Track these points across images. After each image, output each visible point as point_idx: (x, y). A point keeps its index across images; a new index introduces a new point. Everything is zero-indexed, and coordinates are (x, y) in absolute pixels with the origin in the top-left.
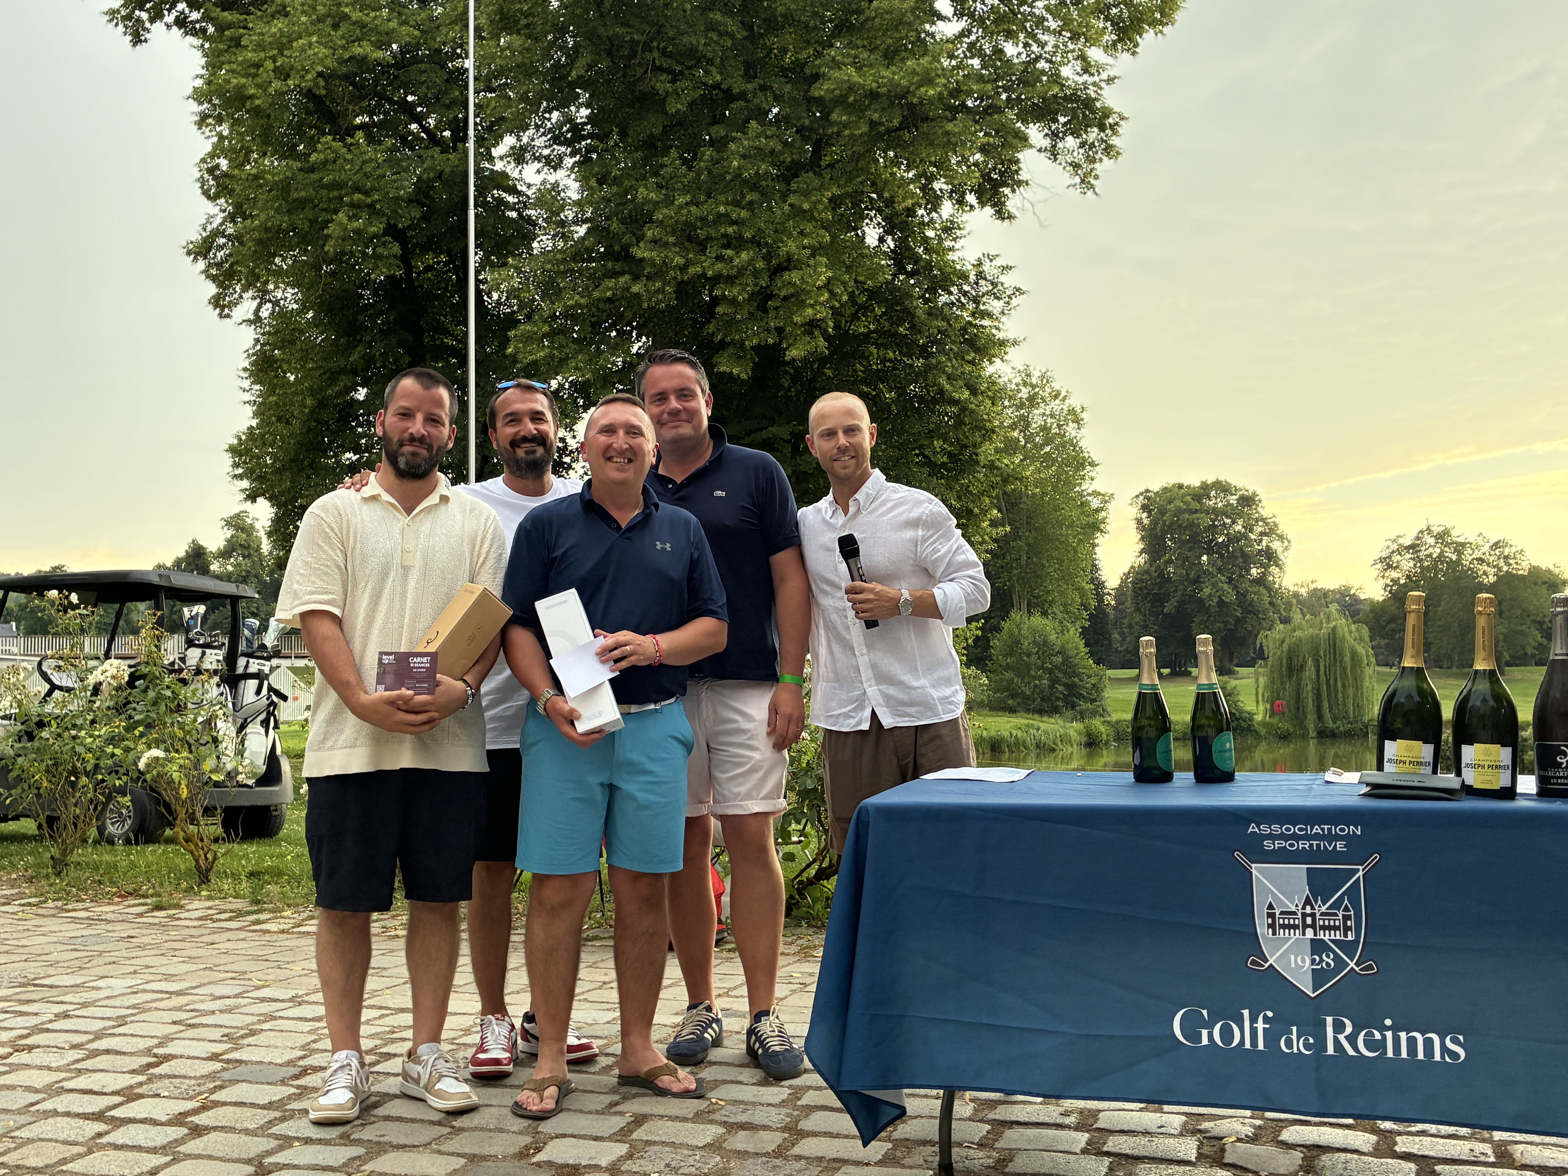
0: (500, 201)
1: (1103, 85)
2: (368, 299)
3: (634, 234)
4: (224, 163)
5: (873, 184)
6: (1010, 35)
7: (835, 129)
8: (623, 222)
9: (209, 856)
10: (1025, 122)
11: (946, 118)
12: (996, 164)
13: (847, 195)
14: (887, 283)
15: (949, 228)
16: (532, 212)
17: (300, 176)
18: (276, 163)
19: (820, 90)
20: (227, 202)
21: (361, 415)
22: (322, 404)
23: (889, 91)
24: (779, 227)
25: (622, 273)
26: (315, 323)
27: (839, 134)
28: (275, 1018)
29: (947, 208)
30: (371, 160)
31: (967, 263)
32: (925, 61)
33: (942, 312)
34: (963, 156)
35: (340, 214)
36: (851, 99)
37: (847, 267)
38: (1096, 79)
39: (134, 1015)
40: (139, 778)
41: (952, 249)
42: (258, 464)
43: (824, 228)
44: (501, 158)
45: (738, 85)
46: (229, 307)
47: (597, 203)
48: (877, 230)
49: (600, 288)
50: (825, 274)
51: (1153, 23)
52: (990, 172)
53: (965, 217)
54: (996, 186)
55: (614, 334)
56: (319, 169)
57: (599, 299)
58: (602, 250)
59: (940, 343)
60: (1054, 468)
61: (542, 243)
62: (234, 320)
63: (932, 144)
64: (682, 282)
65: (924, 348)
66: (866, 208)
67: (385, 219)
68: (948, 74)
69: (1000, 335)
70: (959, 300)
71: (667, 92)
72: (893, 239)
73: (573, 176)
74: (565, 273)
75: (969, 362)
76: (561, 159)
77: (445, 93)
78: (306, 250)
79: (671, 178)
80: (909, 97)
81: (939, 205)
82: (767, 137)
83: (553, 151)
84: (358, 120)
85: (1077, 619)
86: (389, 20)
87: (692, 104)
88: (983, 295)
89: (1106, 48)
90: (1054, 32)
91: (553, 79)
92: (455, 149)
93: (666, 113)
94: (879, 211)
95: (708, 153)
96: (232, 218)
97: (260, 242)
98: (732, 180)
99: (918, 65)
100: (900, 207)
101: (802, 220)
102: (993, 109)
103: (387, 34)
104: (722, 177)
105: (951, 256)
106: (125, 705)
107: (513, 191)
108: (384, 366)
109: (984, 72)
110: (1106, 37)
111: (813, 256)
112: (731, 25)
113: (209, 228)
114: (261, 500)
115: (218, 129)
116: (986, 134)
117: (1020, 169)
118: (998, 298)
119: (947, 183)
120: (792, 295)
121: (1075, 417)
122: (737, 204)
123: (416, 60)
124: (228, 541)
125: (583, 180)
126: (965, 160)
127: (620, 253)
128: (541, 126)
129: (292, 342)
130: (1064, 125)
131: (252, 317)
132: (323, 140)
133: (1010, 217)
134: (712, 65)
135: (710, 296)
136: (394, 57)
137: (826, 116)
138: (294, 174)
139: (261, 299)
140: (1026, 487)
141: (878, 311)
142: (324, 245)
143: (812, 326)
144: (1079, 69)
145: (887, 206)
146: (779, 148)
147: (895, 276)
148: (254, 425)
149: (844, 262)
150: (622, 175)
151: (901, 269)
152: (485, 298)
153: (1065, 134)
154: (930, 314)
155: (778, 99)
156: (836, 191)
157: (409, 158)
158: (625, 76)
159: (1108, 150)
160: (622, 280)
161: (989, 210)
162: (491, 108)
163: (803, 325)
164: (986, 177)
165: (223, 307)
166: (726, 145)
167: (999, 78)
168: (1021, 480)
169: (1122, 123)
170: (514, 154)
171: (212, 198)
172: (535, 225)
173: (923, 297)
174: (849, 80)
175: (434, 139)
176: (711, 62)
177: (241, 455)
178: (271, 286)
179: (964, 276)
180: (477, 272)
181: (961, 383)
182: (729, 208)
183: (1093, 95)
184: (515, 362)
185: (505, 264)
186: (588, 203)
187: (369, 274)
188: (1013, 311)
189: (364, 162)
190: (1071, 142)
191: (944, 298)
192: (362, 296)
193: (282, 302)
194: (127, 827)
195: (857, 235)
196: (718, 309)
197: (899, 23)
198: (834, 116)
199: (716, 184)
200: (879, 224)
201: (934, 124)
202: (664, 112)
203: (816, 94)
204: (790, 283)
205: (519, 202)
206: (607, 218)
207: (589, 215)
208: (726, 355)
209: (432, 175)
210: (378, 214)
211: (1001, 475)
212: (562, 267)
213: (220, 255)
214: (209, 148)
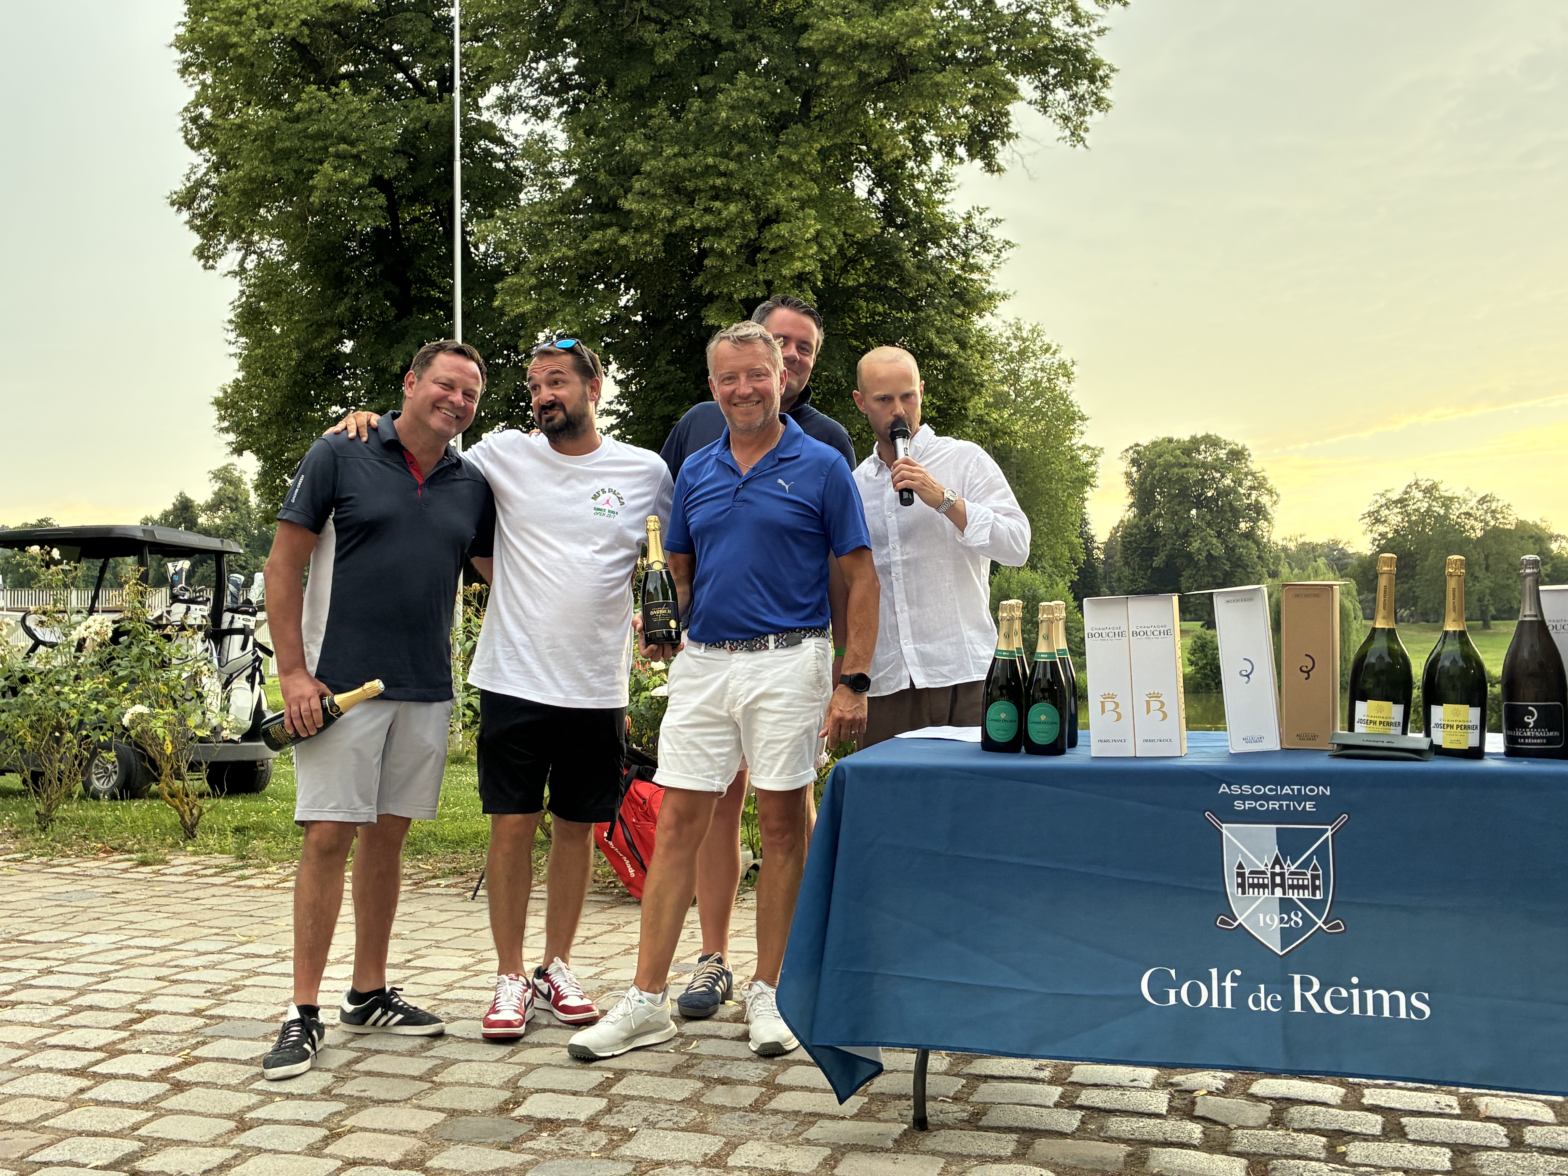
0: (487, 152)
1: (1094, 36)
2: (354, 251)
3: (622, 186)
4: (207, 113)
5: (863, 136)
7: (824, 80)
8: (610, 173)
9: (194, 811)
10: (1015, 73)
11: (935, 69)
12: (985, 116)
13: (836, 147)
14: (876, 236)
15: (939, 181)
16: (520, 163)
17: (285, 126)
18: (260, 113)
19: (809, 41)
20: (210, 152)
21: (349, 368)
22: (309, 357)
23: (879, 42)
24: (768, 179)
25: (609, 225)
26: (302, 275)
27: (827, 85)
29: (937, 161)
30: (357, 110)
31: (956, 216)
32: (913, 11)
33: (931, 266)
34: (952, 108)
35: (326, 165)
36: (840, 50)
37: (836, 220)
38: (1086, 30)
39: (118, 971)
40: (123, 734)
41: (942, 202)
42: (245, 417)
43: (812, 180)
44: (488, 108)
45: (726, 35)
46: (213, 258)
47: (584, 154)
48: (866, 182)
49: (588, 240)
50: (813, 227)
52: (980, 125)
53: (955, 169)
54: (986, 138)
55: (601, 286)
56: (304, 119)
57: (586, 252)
58: (590, 201)
59: (931, 297)
60: (1043, 422)
61: (529, 195)
62: (218, 271)
63: (920, 95)
64: (670, 234)
65: (913, 301)
66: (856, 160)
67: (370, 170)
68: (937, 24)
69: (989, 289)
70: (948, 254)
71: (655, 43)
72: (883, 192)
73: (560, 127)
74: (551, 225)
75: (959, 316)
76: (548, 110)
77: (432, 42)
78: (291, 201)
79: (660, 129)
80: (898, 48)
81: (929, 158)
82: (755, 88)
83: (540, 101)
84: (343, 69)
85: (1066, 572)
87: (680, 55)
88: (973, 249)
91: (540, 28)
92: (441, 98)
93: (654, 64)
94: (869, 163)
95: (696, 104)
96: (216, 168)
97: (244, 193)
98: (720, 132)
99: (907, 15)
100: (890, 158)
101: (791, 172)
102: (983, 61)
104: (711, 128)
105: (941, 209)
106: (109, 661)
107: (500, 141)
108: (370, 319)
109: (974, 23)
111: (802, 208)
113: (193, 178)
114: (247, 454)
115: (201, 77)
116: (976, 86)
117: (1010, 121)
118: (988, 252)
119: (937, 135)
120: (781, 248)
121: (1065, 370)
122: (725, 155)
123: (401, 9)
124: (216, 494)
125: (571, 130)
126: (955, 111)
127: (607, 205)
128: (528, 76)
129: (278, 294)
130: (1054, 77)
131: (237, 269)
132: (307, 89)
133: (1000, 170)
134: (701, 14)
135: (699, 248)
136: (380, 5)
137: (815, 67)
138: (278, 124)
139: (246, 250)
140: (1015, 441)
141: (867, 264)
142: (308, 197)
143: (801, 279)
144: (1069, 20)
145: (876, 159)
146: (768, 99)
147: (883, 229)
148: (240, 377)
149: (833, 214)
150: (609, 127)
151: (891, 222)
152: (472, 250)
153: (1055, 86)
154: (919, 267)
155: (767, 50)
156: (825, 142)
157: (394, 108)
158: (613, 24)
159: (1099, 102)
160: (610, 232)
161: (978, 163)
162: (478, 57)
163: (792, 278)
164: (975, 129)
165: (208, 258)
166: (714, 96)
167: (989, 29)
168: (1010, 435)
169: (1112, 75)
170: (501, 104)
171: (196, 148)
172: (522, 175)
173: (912, 250)
174: (837, 31)
175: (419, 88)
176: (699, 12)
177: (226, 409)
178: (256, 238)
179: (953, 229)
180: (464, 224)
181: (950, 337)
182: (718, 160)
183: (1083, 46)
184: (502, 314)
185: (492, 216)
186: (575, 154)
187: (355, 226)
188: (1003, 265)
189: (350, 112)
190: (1061, 94)
191: (933, 251)
192: (348, 248)
193: (267, 254)
194: (112, 782)
195: (846, 187)
196: (707, 262)
198: (823, 67)
199: (705, 135)
200: (868, 176)
201: (923, 75)
202: (652, 63)
203: (805, 44)
204: (778, 236)
205: (507, 153)
206: (595, 170)
207: (576, 166)
208: (714, 309)
209: (418, 125)
210: (364, 165)
211: (990, 430)
212: (549, 219)
213: (204, 205)
214: (192, 97)
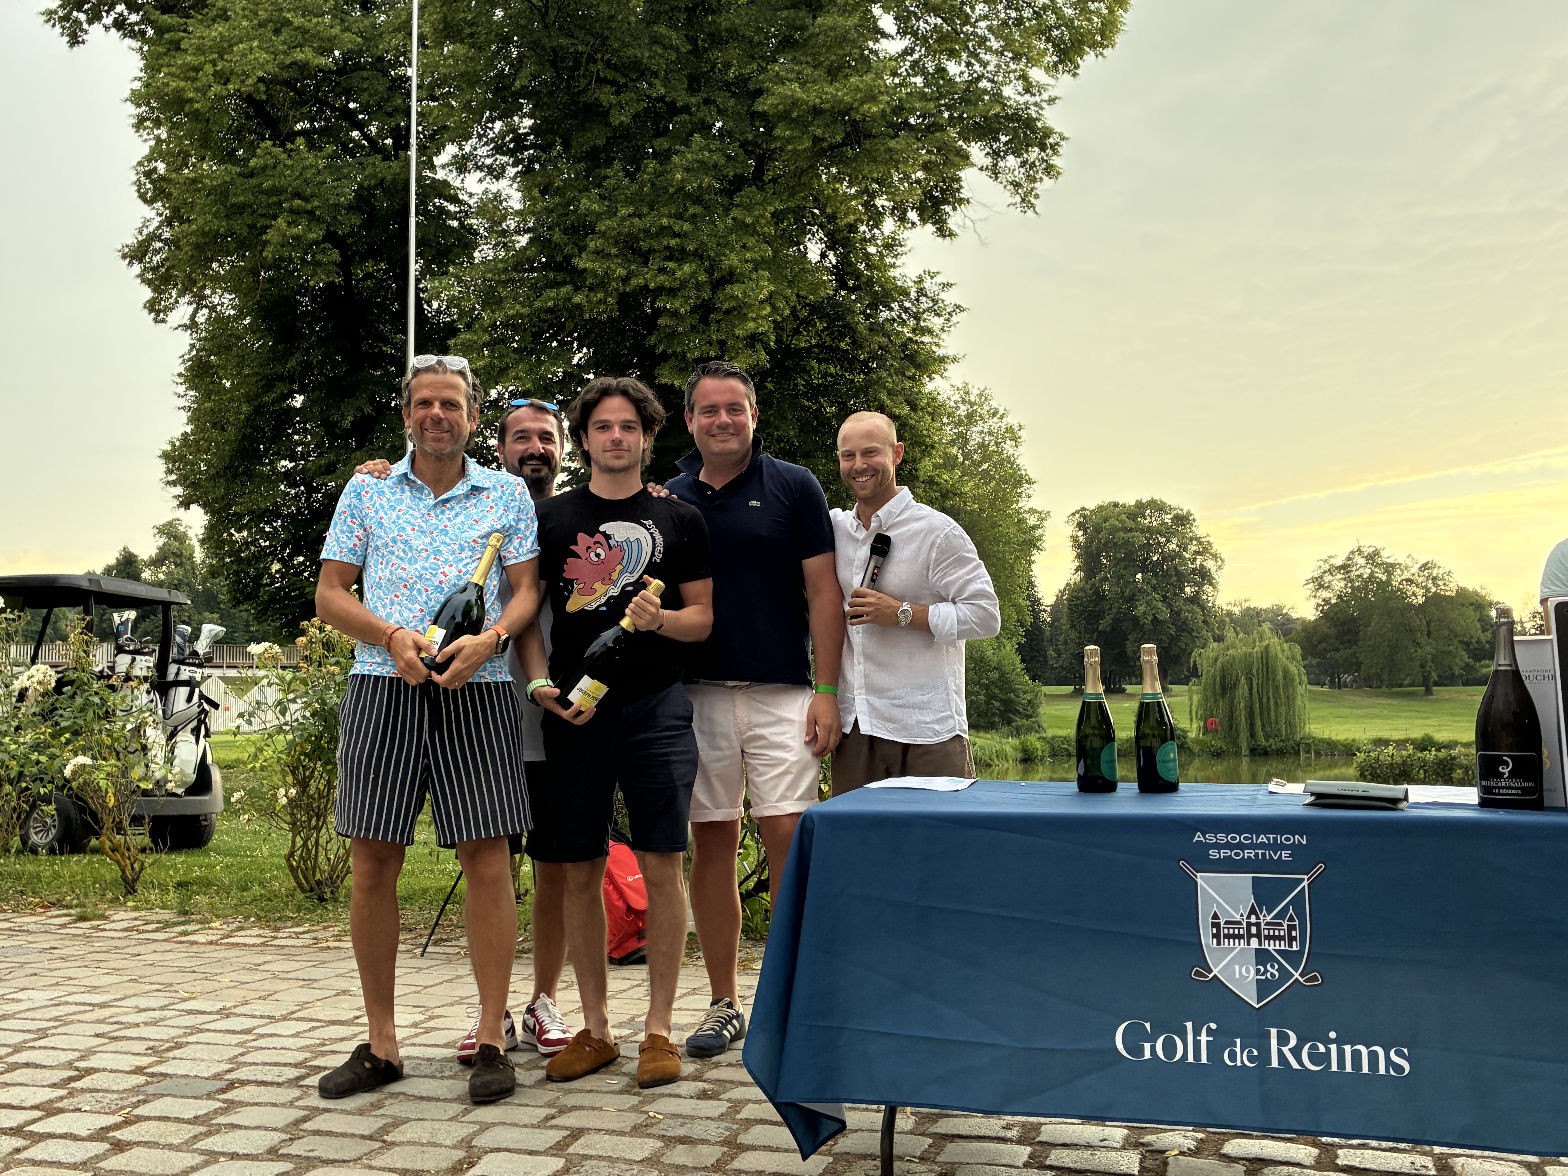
0: (442, 210)
1: (1044, 105)
2: (307, 306)
3: (577, 245)
4: (161, 167)
5: (816, 200)
6: (953, 54)
7: (779, 144)
8: (565, 232)
9: (135, 866)
10: (967, 140)
11: (888, 135)
12: (937, 182)
13: (789, 210)
14: (829, 298)
15: (891, 245)
16: (474, 221)
17: (239, 180)
18: (214, 168)
19: (763, 105)
20: (164, 206)
21: (299, 423)
22: (258, 411)
23: (833, 107)
24: (721, 240)
25: (564, 283)
26: (252, 329)
27: (782, 149)
28: (201, 1031)
29: (889, 225)
30: (312, 166)
31: (908, 280)
32: (868, 78)
33: (883, 328)
34: (905, 174)
35: (280, 220)
36: (795, 115)
37: (789, 282)
38: (1038, 99)
39: (55, 1027)
40: (64, 786)
41: (893, 266)
42: (193, 471)
43: (766, 242)
44: (443, 167)
45: (682, 98)
46: (164, 311)
47: (539, 213)
48: (819, 245)
49: (541, 298)
50: (767, 288)
51: (1093, 45)
52: (932, 190)
53: (907, 234)
54: (937, 204)
55: (555, 344)
56: (258, 174)
57: (540, 310)
58: (544, 260)
59: (882, 359)
60: (992, 485)
61: (484, 252)
62: (169, 325)
63: (874, 161)
64: (624, 294)
65: (865, 363)
66: (809, 224)
67: (324, 226)
68: (891, 91)
69: (940, 352)
70: (899, 317)
71: (611, 104)
72: (835, 255)
73: (515, 186)
74: (505, 283)
75: (910, 378)
76: (503, 168)
77: (388, 100)
78: (244, 255)
79: (614, 190)
80: (853, 114)
81: (881, 222)
82: (710, 151)
83: (495, 160)
84: (299, 127)
85: (1013, 635)
86: (332, 27)
87: (636, 116)
88: (924, 312)
89: (1047, 69)
90: (996, 52)
91: (497, 88)
92: (397, 157)
93: (610, 125)
94: (821, 226)
95: (652, 165)
96: (169, 222)
97: (197, 246)
98: (675, 193)
99: (861, 82)
100: (842, 223)
101: (745, 234)
102: (935, 127)
103: (329, 40)
104: (665, 189)
105: (892, 273)
106: (51, 711)
107: (454, 200)
108: (322, 374)
109: (926, 90)
110: (1048, 58)
111: (756, 269)
112: (676, 38)
113: (145, 232)
114: (194, 507)
115: (156, 132)
116: (928, 152)
117: (961, 187)
118: (939, 315)
119: (889, 200)
120: (734, 309)
121: (1012, 434)
122: (680, 217)
123: (358, 67)
124: (160, 549)
125: (526, 190)
126: (907, 177)
127: (561, 263)
128: (484, 135)
129: (228, 348)
130: (1006, 144)
131: (188, 322)
132: (263, 145)
133: (952, 235)
134: (657, 77)
135: (652, 307)
136: (336, 64)
137: (769, 131)
138: (232, 179)
139: (198, 304)
140: (965, 503)
141: (820, 326)
142: (262, 251)
143: (753, 339)
144: (1021, 90)
145: (829, 222)
146: (722, 161)
147: (836, 291)
148: (189, 431)
149: (786, 276)
150: (564, 186)
151: (843, 285)
152: (425, 306)
153: (1006, 153)
154: (871, 330)
155: (721, 113)
156: (779, 205)
157: (349, 165)
158: (569, 87)
159: (1049, 169)
160: (564, 290)
161: (930, 228)
162: (433, 116)
163: (745, 339)
164: (928, 194)
165: (158, 312)
166: (669, 158)
167: (942, 96)
168: (960, 496)
169: (1062, 143)
170: (456, 163)
171: (149, 202)
172: (476, 234)
173: (863, 312)
174: (792, 96)
175: (375, 146)
176: (655, 74)
177: (174, 462)
178: (208, 292)
179: (905, 293)
180: (418, 281)
181: (901, 399)
182: (672, 221)
183: (1034, 115)
185: (446, 273)
186: (530, 213)
187: (307, 281)
188: (953, 328)
189: (304, 168)
190: (1012, 161)
191: (885, 315)
192: (300, 303)
193: (219, 308)
194: (51, 836)
195: (799, 250)
196: (660, 321)
197: (843, 39)
198: (778, 132)
199: (659, 196)
200: (821, 239)
201: (877, 141)
202: (608, 124)
203: (760, 109)
204: (732, 297)
205: (461, 211)
206: (550, 229)
207: (531, 225)
208: (667, 367)
209: (373, 182)
210: (318, 220)
211: (940, 491)
212: (503, 276)
213: (156, 259)
214: (146, 151)
